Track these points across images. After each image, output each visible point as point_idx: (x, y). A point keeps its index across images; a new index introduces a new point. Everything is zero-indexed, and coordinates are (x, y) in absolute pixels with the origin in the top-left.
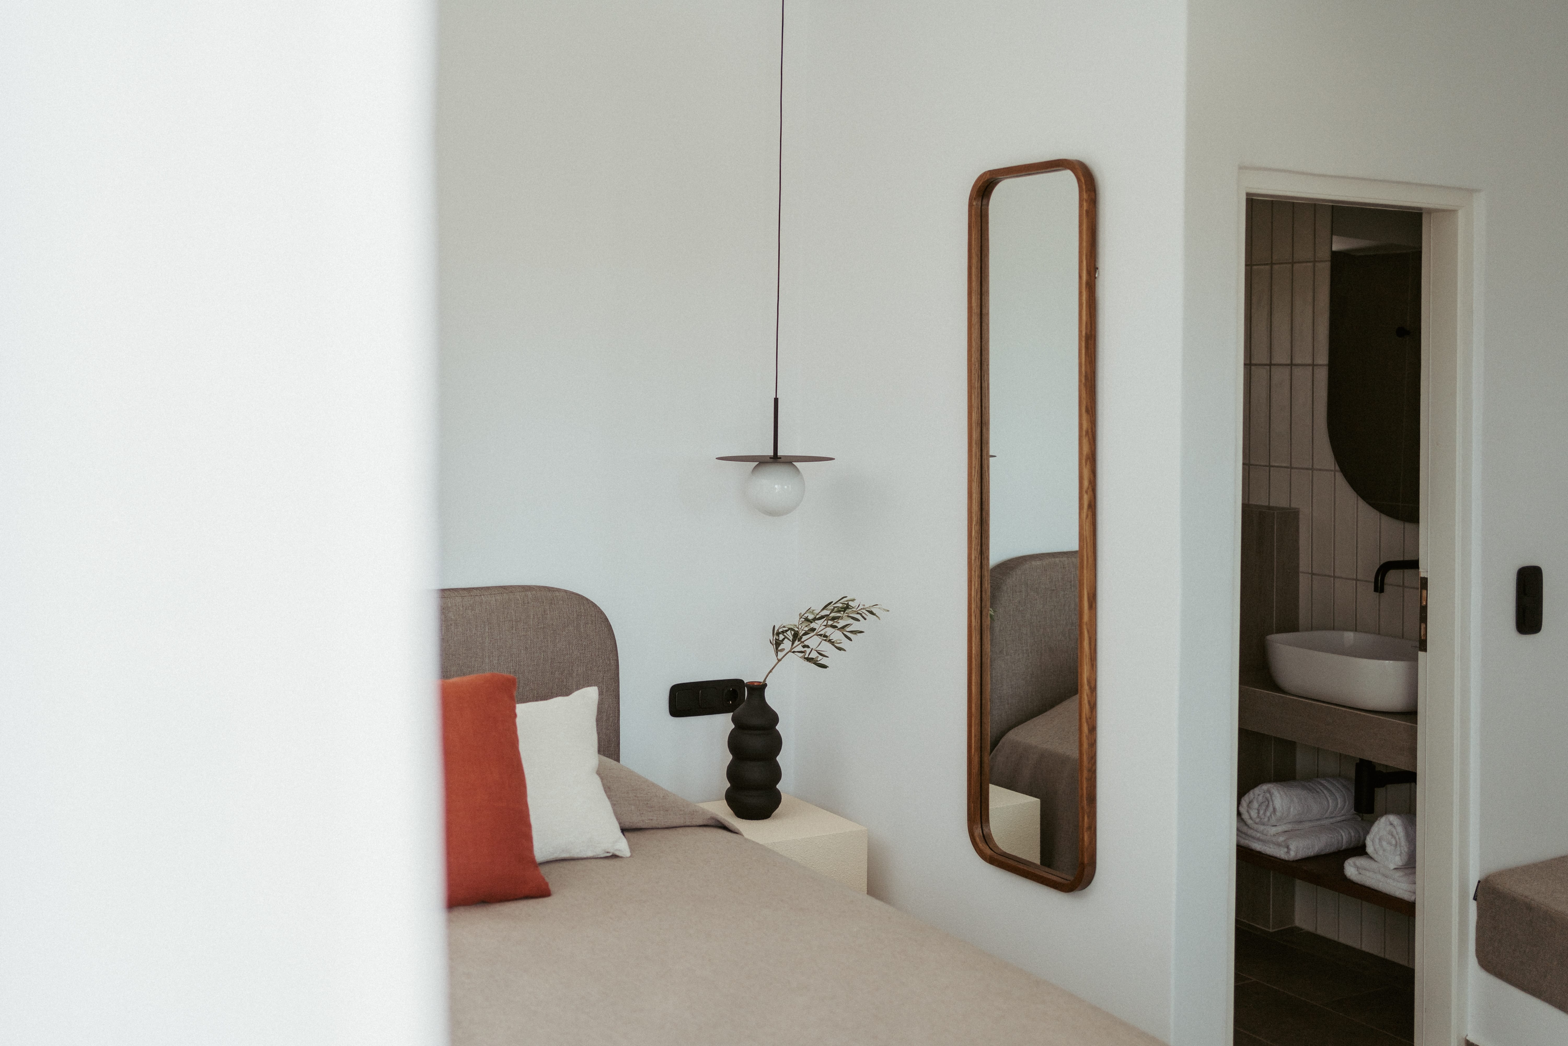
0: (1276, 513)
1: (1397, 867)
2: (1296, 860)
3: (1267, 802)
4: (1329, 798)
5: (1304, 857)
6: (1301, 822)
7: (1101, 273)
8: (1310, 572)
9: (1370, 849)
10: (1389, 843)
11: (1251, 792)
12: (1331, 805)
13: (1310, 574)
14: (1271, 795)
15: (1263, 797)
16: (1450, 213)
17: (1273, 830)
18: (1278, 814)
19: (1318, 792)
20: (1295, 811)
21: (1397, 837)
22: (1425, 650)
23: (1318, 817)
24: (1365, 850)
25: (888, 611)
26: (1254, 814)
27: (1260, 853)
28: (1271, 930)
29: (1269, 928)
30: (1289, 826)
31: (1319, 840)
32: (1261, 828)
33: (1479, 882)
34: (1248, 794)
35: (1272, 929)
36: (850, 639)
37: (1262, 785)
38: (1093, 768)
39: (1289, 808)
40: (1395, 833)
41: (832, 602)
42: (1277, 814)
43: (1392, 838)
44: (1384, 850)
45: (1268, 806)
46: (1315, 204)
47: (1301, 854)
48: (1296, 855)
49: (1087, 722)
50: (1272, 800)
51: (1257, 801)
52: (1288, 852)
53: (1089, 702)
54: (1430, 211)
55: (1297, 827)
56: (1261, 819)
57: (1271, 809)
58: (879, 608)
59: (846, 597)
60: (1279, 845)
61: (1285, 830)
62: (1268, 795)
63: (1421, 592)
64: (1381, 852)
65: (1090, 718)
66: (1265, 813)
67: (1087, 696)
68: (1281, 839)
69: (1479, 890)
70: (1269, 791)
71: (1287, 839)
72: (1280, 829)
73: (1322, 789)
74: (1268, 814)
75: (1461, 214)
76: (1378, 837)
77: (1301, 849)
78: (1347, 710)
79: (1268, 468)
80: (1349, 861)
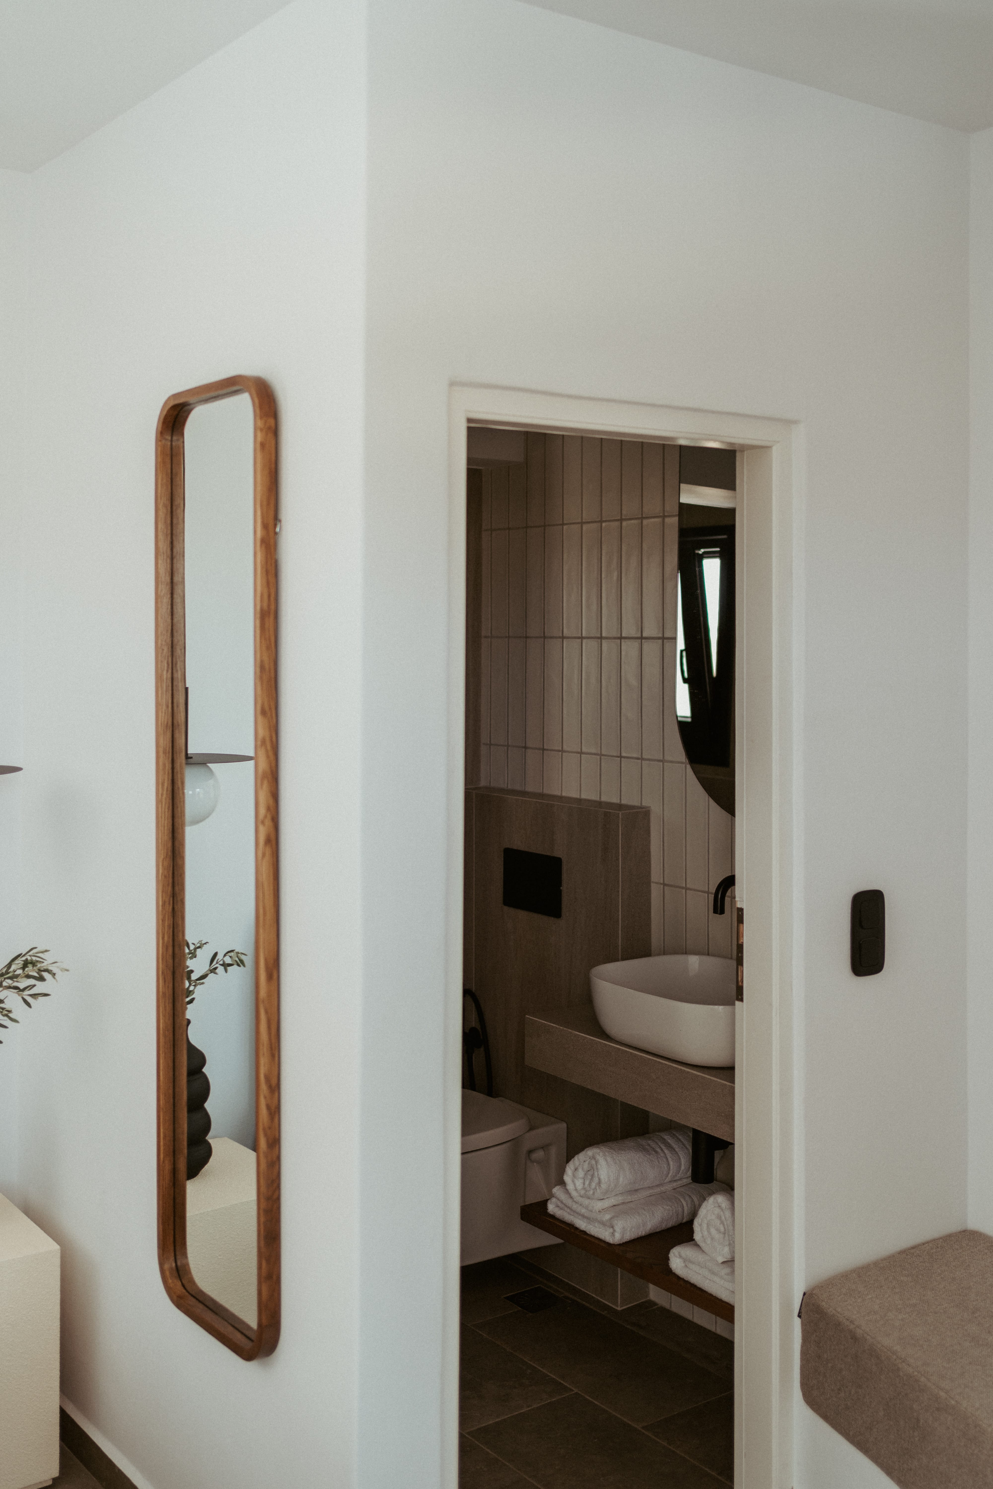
0: (620, 813)
1: (725, 1260)
2: (623, 1243)
3: (592, 1170)
4: (670, 1159)
5: (633, 1238)
6: (636, 1190)
7: (284, 528)
8: (662, 882)
9: (697, 1236)
10: (718, 1230)
11: (576, 1158)
12: (672, 1168)
13: (661, 884)
14: (597, 1162)
15: (589, 1164)
16: (763, 449)
17: (599, 1205)
18: (604, 1186)
19: (656, 1152)
20: (625, 1178)
21: (725, 1223)
22: (742, 1000)
23: (658, 1183)
24: (693, 1237)
25: (67, 970)
26: (579, 1184)
27: (584, 1232)
28: (619, 1309)
29: (618, 1307)
30: (620, 1198)
31: (653, 1214)
32: (586, 1202)
33: (804, 1294)
34: (573, 1160)
35: (620, 1307)
36: (28, 1005)
37: (587, 1149)
38: (275, 1197)
39: (617, 1179)
40: (723, 1218)
41: (22, 954)
42: (602, 1186)
43: (720, 1224)
44: (712, 1239)
45: (593, 1176)
46: (582, 437)
47: (628, 1237)
48: (623, 1237)
49: (266, 1135)
50: (597, 1169)
51: (583, 1169)
52: (613, 1234)
53: (268, 1107)
54: (744, 448)
55: (629, 1198)
56: (586, 1191)
57: (596, 1180)
58: (58, 967)
59: (36, 948)
60: (603, 1224)
61: (614, 1204)
62: (593, 1162)
63: (738, 926)
64: (709, 1241)
65: (270, 1128)
66: (590, 1184)
67: (265, 1097)
68: (607, 1217)
69: (803, 1306)
70: (594, 1158)
71: (611, 1218)
72: (607, 1203)
73: (663, 1147)
74: (593, 1185)
75: (775, 451)
76: (706, 1222)
77: (628, 1229)
78: (671, 1064)
79: (619, 759)
80: (675, 1248)
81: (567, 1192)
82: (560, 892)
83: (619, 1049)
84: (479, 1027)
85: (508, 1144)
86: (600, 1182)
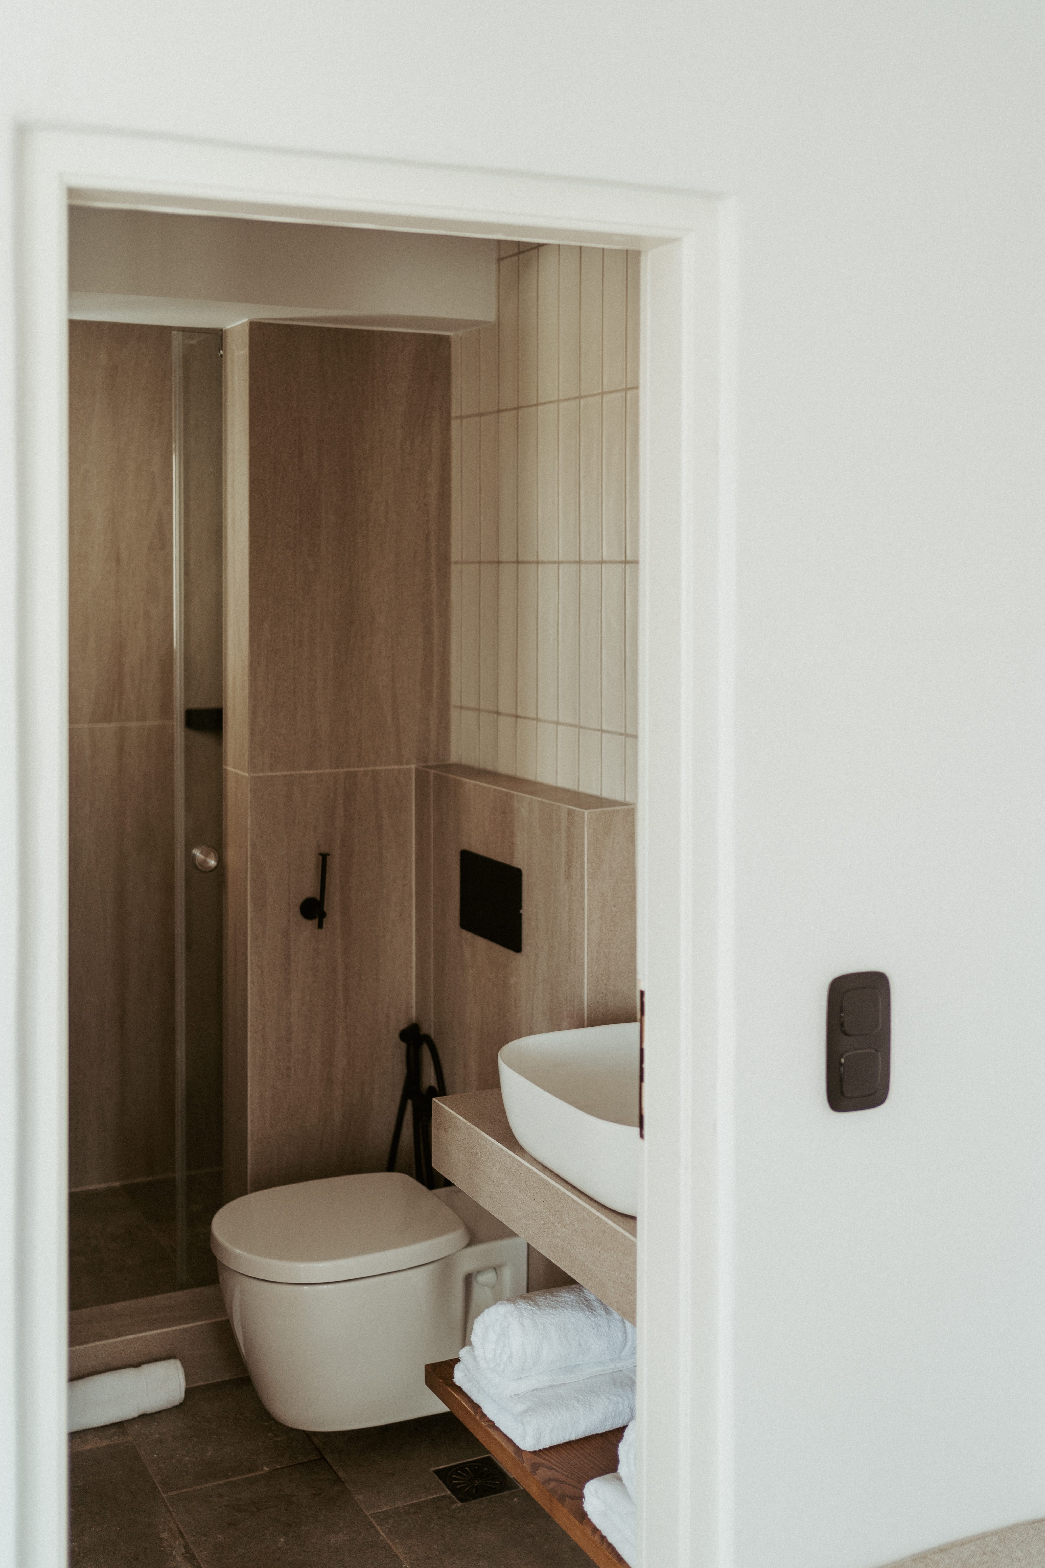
0: (587, 812)
9: (622, 1468)
16: (671, 244)
18: (516, 1362)
22: (643, 1138)
24: (617, 1468)
30: (546, 1378)
31: (591, 1409)
48: (537, 1444)
51: (494, 1331)
52: (523, 1435)
56: (497, 1362)
60: (515, 1417)
62: (506, 1323)
66: (502, 1353)
68: (522, 1406)
71: (523, 1411)
72: (520, 1387)
74: (506, 1355)
75: (687, 246)
76: (633, 1450)
77: (544, 1434)
78: (587, 1206)
79: (600, 733)
80: (592, 1482)
81: (474, 1358)
82: (520, 915)
83: (529, 1170)
84: (436, 1086)
85: (436, 1264)
86: (510, 1357)
